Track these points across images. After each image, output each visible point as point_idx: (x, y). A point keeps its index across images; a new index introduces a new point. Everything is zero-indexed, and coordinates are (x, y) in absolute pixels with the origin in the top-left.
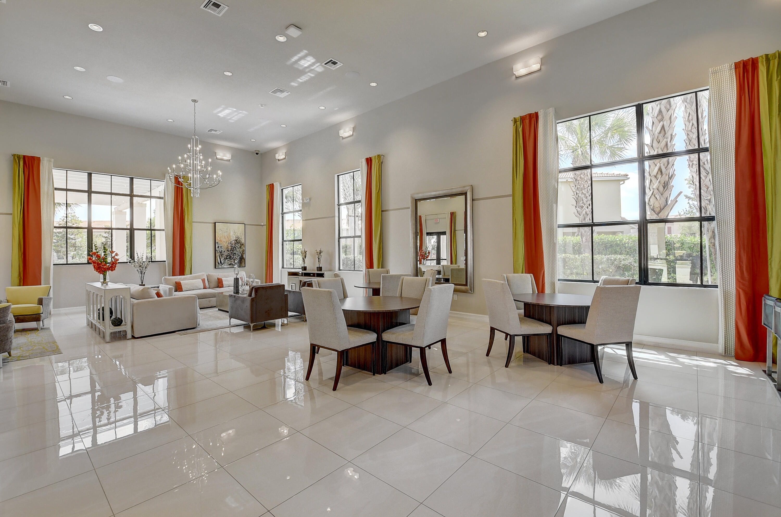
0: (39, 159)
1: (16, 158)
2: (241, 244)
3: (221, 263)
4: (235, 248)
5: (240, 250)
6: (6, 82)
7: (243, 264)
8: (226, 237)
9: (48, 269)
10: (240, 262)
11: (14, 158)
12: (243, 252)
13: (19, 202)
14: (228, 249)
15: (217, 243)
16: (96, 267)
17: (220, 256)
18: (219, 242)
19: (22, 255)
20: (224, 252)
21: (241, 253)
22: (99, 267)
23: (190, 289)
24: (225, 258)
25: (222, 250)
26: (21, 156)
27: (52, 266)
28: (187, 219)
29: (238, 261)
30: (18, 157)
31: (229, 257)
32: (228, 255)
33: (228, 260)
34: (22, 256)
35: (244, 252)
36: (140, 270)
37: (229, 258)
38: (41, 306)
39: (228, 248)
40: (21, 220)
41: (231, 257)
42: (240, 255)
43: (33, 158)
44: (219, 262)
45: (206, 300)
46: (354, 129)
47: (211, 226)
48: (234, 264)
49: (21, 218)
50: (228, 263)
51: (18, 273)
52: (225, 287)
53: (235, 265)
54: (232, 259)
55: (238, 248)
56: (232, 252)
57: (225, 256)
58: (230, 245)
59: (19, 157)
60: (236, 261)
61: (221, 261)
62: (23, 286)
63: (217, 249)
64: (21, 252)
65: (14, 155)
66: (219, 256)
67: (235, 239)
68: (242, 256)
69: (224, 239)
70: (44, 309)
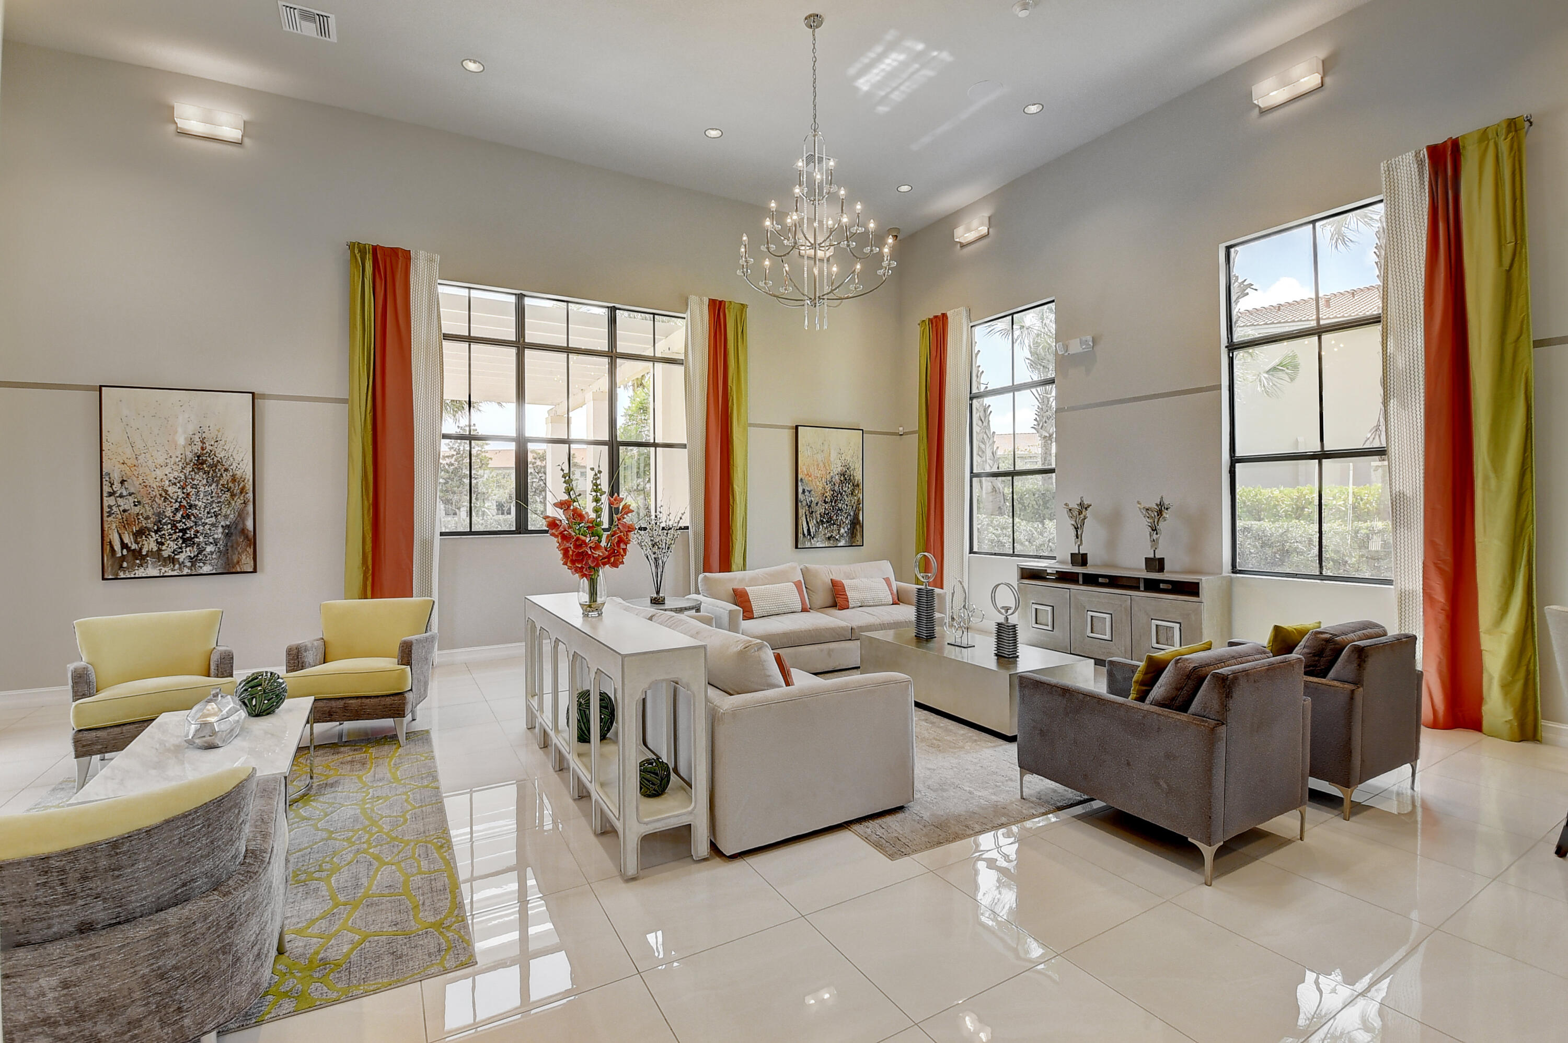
0: (407, 255)
1: (356, 251)
2: (853, 485)
3: (810, 535)
4: (841, 494)
5: (851, 501)
6: (325, 18)
7: (859, 537)
8: (821, 465)
9: (428, 545)
10: (852, 534)
11: (353, 252)
12: (858, 507)
13: (364, 368)
14: (826, 497)
15: (801, 479)
16: (571, 553)
17: (808, 517)
18: (806, 479)
19: (371, 507)
20: (817, 504)
21: (854, 507)
22: (579, 554)
23: (771, 613)
24: (818, 520)
25: (812, 499)
26: (367, 246)
27: (437, 537)
28: (738, 417)
29: (846, 530)
30: (360, 251)
31: (828, 520)
32: (824, 514)
33: (825, 525)
34: (371, 511)
35: (861, 505)
36: (653, 556)
37: (827, 522)
38: (408, 668)
39: (827, 495)
40: (368, 416)
41: (831, 518)
42: (852, 514)
43: (394, 251)
44: (806, 532)
45: (822, 650)
46: (1327, 67)
47: (788, 435)
48: (837, 537)
49: (368, 411)
50: (825, 534)
51: (361, 557)
52: (853, 608)
53: (840, 541)
54: (834, 524)
55: (847, 495)
56: (833, 504)
57: (819, 516)
58: (828, 487)
59: (362, 249)
60: (842, 531)
61: (809, 530)
62: (372, 598)
63: (800, 496)
64: (368, 500)
65: (351, 246)
66: (806, 516)
67: (839, 469)
68: (856, 516)
69: (816, 471)
70: (414, 676)
